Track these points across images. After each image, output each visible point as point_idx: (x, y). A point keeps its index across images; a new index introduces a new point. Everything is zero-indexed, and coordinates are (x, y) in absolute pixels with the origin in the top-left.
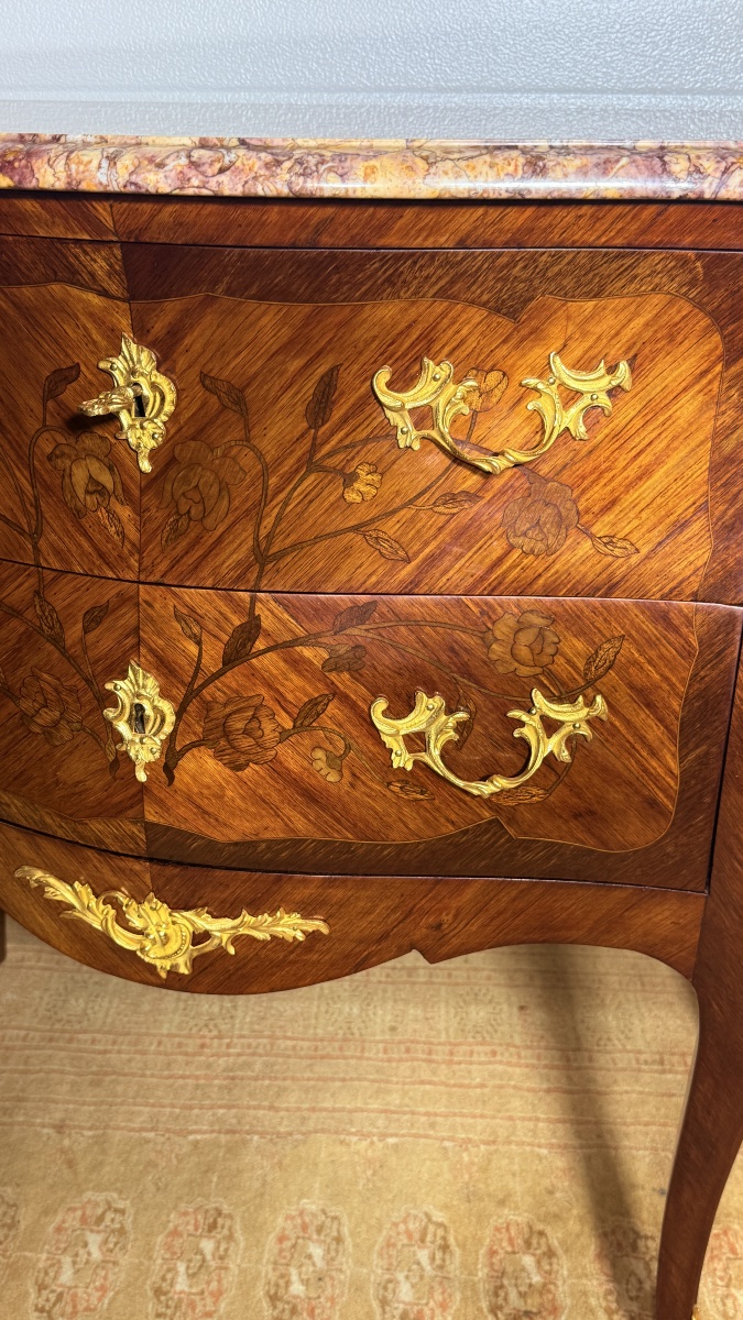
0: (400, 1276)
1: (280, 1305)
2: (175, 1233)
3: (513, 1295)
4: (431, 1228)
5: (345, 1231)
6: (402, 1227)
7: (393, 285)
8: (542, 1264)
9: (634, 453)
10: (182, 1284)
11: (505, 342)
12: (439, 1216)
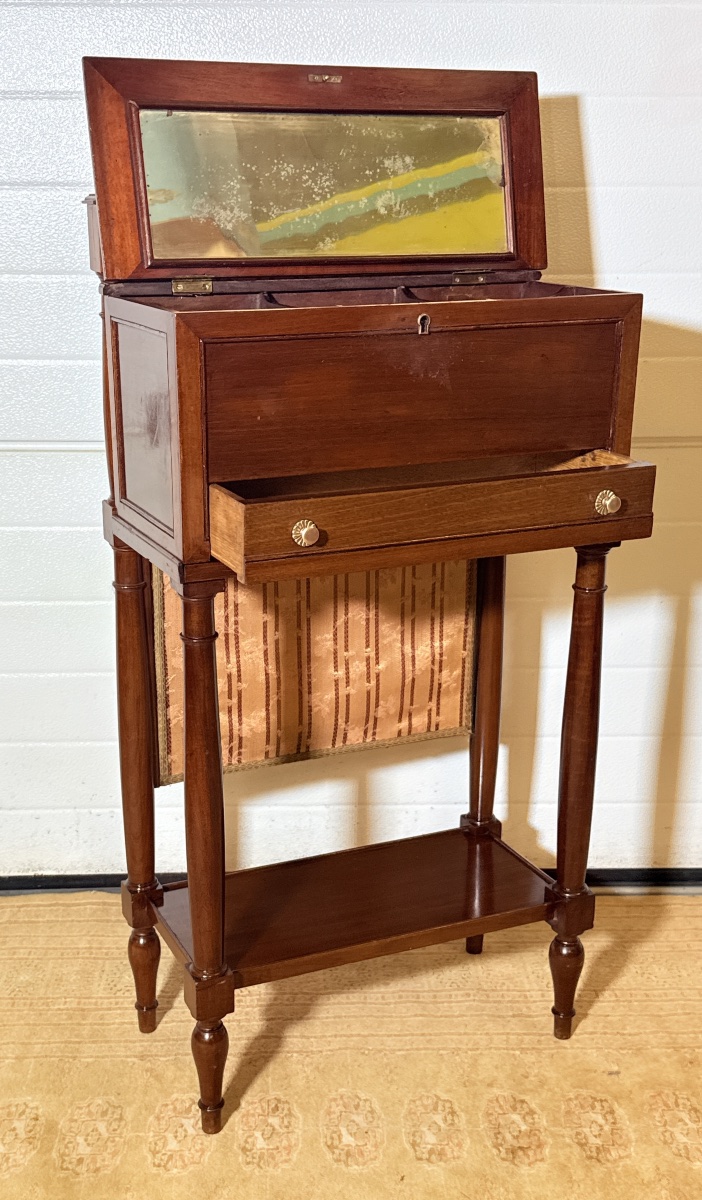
0: (425, 1129)
1: (337, 1151)
3: (509, 1137)
4: (440, 1103)
5: (376, 1106)
6: (418, 1103)
8: (527, 1118)
10: (261, 1143)
12: (444, 1096)
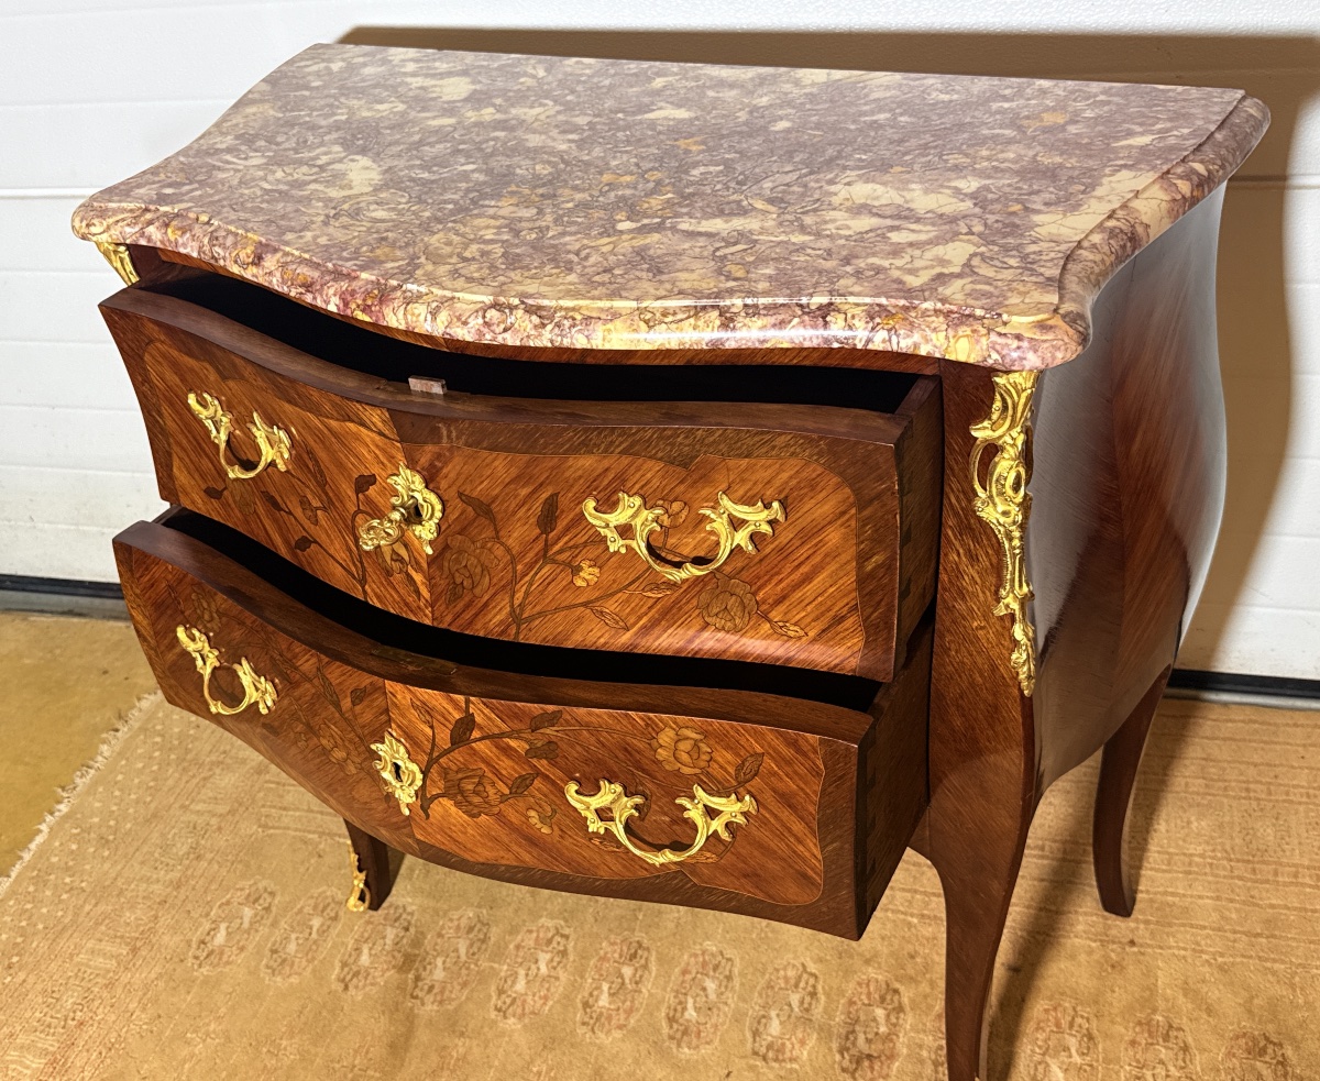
0: (773, 1014)
1: (675, 1026)
2: (603, 959)
3: (861, 1039)
4: (805, 976)
5: (736, 971)
6: (782, 973)
7: (587, 446)
8: (891, 1018)
9: (796, 563)
10: (604, 1001)
11: (682, 482)
12: (812, 968)
